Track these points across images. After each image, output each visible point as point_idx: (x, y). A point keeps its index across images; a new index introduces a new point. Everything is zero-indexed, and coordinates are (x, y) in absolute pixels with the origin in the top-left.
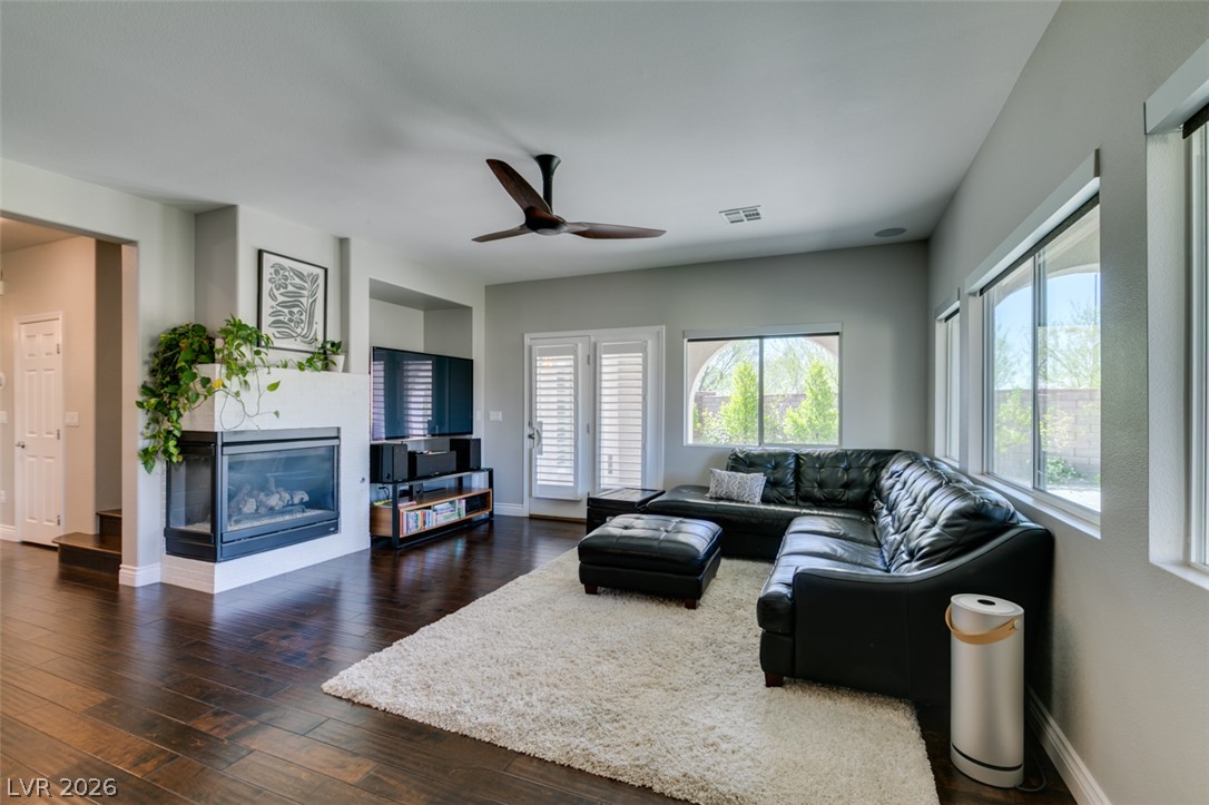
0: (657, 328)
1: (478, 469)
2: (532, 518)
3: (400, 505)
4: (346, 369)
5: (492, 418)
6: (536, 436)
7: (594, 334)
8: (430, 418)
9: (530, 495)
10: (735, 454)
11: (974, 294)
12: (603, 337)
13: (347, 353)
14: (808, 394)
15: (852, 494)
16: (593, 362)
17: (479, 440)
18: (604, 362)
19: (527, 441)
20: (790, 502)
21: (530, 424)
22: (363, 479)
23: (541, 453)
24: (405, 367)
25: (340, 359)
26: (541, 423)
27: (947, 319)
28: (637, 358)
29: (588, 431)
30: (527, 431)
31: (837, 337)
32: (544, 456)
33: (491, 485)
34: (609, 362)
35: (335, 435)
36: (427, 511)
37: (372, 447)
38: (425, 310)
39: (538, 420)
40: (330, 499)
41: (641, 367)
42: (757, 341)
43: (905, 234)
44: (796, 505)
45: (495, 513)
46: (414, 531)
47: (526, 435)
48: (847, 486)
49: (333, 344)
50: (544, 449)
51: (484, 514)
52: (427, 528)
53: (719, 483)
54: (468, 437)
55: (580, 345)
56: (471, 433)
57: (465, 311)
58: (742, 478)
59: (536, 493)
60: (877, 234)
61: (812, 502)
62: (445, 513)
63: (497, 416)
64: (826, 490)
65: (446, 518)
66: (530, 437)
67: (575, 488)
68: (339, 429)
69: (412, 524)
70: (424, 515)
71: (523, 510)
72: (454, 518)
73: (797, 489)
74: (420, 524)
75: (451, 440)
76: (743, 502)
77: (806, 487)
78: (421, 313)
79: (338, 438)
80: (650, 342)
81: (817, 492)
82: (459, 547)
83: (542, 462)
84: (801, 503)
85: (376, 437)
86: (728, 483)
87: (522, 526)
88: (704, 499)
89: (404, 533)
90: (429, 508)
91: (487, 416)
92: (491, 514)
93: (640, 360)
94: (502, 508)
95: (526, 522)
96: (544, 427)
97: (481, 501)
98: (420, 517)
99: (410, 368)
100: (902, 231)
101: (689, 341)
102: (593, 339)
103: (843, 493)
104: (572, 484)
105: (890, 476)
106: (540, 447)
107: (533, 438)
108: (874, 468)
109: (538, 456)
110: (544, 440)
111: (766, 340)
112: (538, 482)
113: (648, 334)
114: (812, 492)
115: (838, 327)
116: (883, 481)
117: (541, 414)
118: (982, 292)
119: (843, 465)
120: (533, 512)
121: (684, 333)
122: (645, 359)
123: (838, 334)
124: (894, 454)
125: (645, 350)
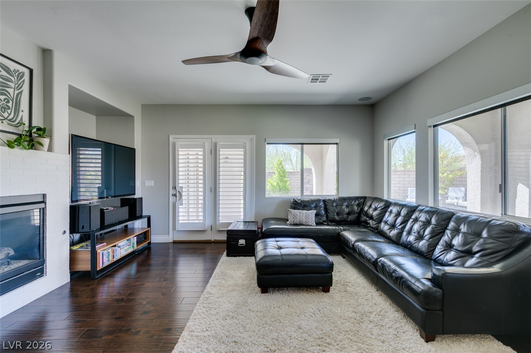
0: (251, 136)
1: (141, 217)
2: (175, 242)
3: (97, 247)
4: (50, 149)
5: (147, 185)
6: (178, 194)
7: (215, 138)
8: (100, 185)
9: (174, 228)
10: (295, 201)
11: (430, 127)
12: (221, 139)
13: (51, 137)
14: (276, 172)
15: (351, 217)
16: (214, 152)
17: (141, 199)
18: (221, 153)
19: (172, 199)
20: (325, 223)
21: (174, 188)
22: (65, 232)
23: (182, 204)
24: (78, 152)
25: (46, 141)
26: (182, 187)
27: (389, 140)
28: (241, 152)
29: (211, 191)
30: (172, 192)
31: (336, 145)
32: (183, 206)
33: (149, 225)
34: (223, 153)
35: (41, 199)
36: (115, 248)
37: (71, 207)
38: (96, 116)
39: (180, 185)
40: (36, 250)
41: (243, 156)
42: (300, 146)
43: (370, 100)
44: (328, 225)
45: (152, 242)
46: (106, 264)
47: (171, 194)
48: (349, 214)
49: (39, 129)
50: (183, 202)
51: (145, 244)
52: (115, 260)
53: (295, 216)
54: (132, 197)
55: (206, 143)
56: (134, 194)
57: (129, 117)
58: (306, 213)
59: (178, 228)
60: (360, 100)
61: (335, 222)
62: (124, 247)
63: (150, 183)
64: (340, 216)
65: (126, 250)
66: (175, 195)
67: (204, 224)
68: (44, 196)
69: (105, 259)
70: (113, 252)
71: (169, 238)
72: (131, 250)
73: (327, 217)
74: (111, 258)
75: (121, 199)
76: (309, 225)
77: (331, 215)
78: (95, 117)
79: (44, 202)
80: (247, 144)
81: (337, 218)
82: (133, 268)
83: (182, 211)
84: (329, 223)
85: (74, 199)
86: (300, 216)
87: (168, 249)
88: (286, 225)
89: (100, 266)
90: (115, 246)
91: (143, 184)
92: (150, 243)
93: (242, 153)
94: (155, 238)
95: (171, 246)
96: (184, 189)
97: (144, 236)
98: (111, 254)
99: (81, 152)
100: (369, 98)
101: (267, 144)
102: (214, 140)
103: (348, 217)
104: (202, 221)
105: (376, 209)
106: (181, 201)
107: (176, 196)
108: (358, 205)
109: (180, 207)
110: (183, 197)
111: (304, 145)
112: (180, 222)
113: (246, 139)
114: (334, 218)
115: (337, 141)
116: (371, 211)
117: (181, 182)
118: (434, 126)
119: (345, 204)
120: (176, 239)
121: (265, 139)
122: (245, 152)
123: (337, 144)
124: (365, 198)
125: (245, 147)
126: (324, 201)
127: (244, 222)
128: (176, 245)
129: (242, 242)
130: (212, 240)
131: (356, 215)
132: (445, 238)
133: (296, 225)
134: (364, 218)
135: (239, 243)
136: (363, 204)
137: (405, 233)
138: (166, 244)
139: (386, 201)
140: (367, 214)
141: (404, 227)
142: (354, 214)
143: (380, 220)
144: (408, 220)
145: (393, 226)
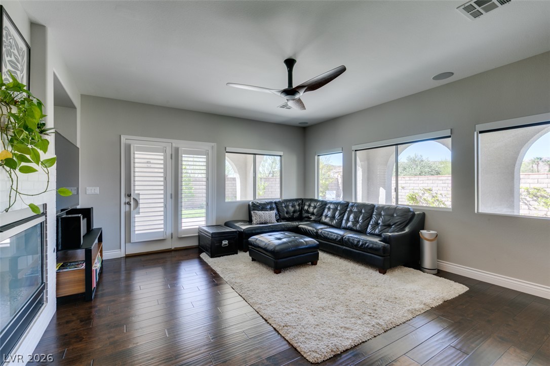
0: (213, 144)
5: (89, 192)
6: (132, 203)
9: (127, 241)
11: (353, 150)
16: (176, 158)
17: (92, 209)
18: (183, 159)
19: (124, 208)
20: (279, 221)
21: (128, 195)
23: (139, 213)
26: (139, 194)
27: (319, 156)
28: (204, 158)
29: (172, 198)
30: (124, 199)
31: (279, 157)
32: (141, 215)
34: (186, 159)
39: (136, 192)
41: (206, 163)
42: (252, 155)
47: (123, 202)
48: (294, 212)
50: (141, 210)
55: (167, 147)
58: (269, 213)
59: (135, 239)
60: (300, 123)
63: (94, 190)
64: (289, 214)
66: (128, 203)
67: (164, 232)
68: (46, 205)
71: (120, 253)
73: (280, 216)
76: (272, 223)
79: (45, 214)
80: (209, 151)
83: (139, 219)
84: (282, 220)
87: (120, 264)
88: (253, 225)
89: (95, 286)
91: (84, 191)
93: (204, 160)
94: (109, 254)
95: (123, 261)
96: (141, 197)
101: (226, 152)
103: (293, 215)
104: (163, 230)
105: (315, 207)
106: (137, 209)
107: (130, 205)
108: (299, 205)
109: (136, 216)
110: (140, 205)
111: (257, 156)
112: (136, 232)
113: (207, 146)
114: (285, 216)
115: (281, 153)
116: (311, 210)
117: (138, 188)
118: (356, 151)
119: (291, 204)
120: (129, 252)
121: (226, 148)
122: (208, 159)
123: (281, 156)
124: (302, 200)
125: (207, 154)
126: (275, 203)
127: (207, 226)
128: (128, 260)
129: (225, 242)
130: (173, 248)
131: (299, 213)
132: (373, 220)
133: (262, 223)
134: (305, 215)
135: (223, 244)
136: (302, 204)
137: (344, 221)
138: (117, 260)
139: (322, 201)
140: (307, 212)
141: (343, 217)
142: (297, 212)
143: (320, 214)
144: (345, 212)
145: (333, 217)
